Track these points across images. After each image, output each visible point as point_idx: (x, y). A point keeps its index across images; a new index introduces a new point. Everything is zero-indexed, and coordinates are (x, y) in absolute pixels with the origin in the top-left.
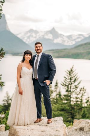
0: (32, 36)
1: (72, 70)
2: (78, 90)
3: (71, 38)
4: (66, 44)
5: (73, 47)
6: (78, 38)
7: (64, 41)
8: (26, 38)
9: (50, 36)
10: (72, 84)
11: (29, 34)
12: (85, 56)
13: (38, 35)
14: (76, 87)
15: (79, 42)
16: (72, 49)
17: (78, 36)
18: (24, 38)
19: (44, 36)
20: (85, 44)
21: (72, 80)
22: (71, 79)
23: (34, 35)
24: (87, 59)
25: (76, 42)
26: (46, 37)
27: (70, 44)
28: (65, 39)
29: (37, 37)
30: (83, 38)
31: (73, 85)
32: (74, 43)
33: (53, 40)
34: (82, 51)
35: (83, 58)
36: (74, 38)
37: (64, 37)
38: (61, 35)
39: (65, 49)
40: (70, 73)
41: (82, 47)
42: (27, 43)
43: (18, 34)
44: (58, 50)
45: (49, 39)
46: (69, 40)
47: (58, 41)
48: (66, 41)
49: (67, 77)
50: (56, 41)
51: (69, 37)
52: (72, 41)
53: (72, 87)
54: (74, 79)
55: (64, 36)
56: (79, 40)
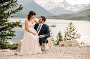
0: (51, 6)
1: (71, 23)
3: (77, 6)
5: (78, 12)
6: (81, 6)
7: (72, 9)
8: (46, 7)
9: (62, 6)
10: (71, 32)
11: (48, 5)
12: (86, 18)
15: (82, 9)
16: (77, 14)
17: (81, 5)
18: (45, 7)
19: (58, 5)
20: (86, 10)
22: (71, 29)
23: (52, 5)
24: (87, 20)
26: (60, 6)
28: (73, 7)
29: (54, 6)
30: (84, 6)
32: (79, 10)
33: (65, 8)
34: (84, 15)
35: (85, 20)
38: (70, 4)
39: (73, 14)
40: (70, 25)
41: (84, 13)
42: (47, 10)
43: (41, 5)
44: (68, 14)
45: (62, 8)
46: (75, 8)
47: (68, 8)
48: (73, 9)
49: (68, 28)
50: (66, 9)
52: (77, 9)
53: (72, 34)
54: (73, 28)
55: (72, 5)
56: (82, 8)
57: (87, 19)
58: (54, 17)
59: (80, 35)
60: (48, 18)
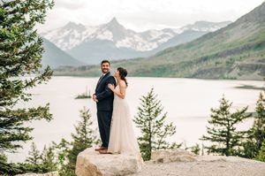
0: (74, 36)
1: (150, 97)
2: (163, 128)
3: (151, 37)
4: (139, 48)
5: (154, 54)
6: (163, 36)
7: (137, 44)
8: (61, 41)
9: (108, 35)
10: (151, 119)
11: (66, 33)
12: (177, 71)
13: (84, 33)
14: (159, 125)
15: (165, 43)
16: (151, 58)
17: (162, 33)
18: (57, 40)
19: (95, 35)
20: (177, 48)
21: (152, 113)
22: (149, 111)
23: (77, 34)
24: (180, 77)
25: (158, 44)
26: (101, 37)
27: (148, 48)
28: (138, 38)
29: (83, 38)
30: (172, 36)
31: (154, 121)
32: (155, 46)
33: (115, 43)
34: (171, 62)
36: (154, 37)
37: (136, 36)
38: (129, 31)
39: (138, 59)
40: (147, 100)
41: (171, 54)
42: (63, 49)
43: (45, 34)
44: (124, 60)
45: (107, 41)
46: (145, 42)
47: (124, 43)
48: (140, 44)
49: (143, 108)
50: (119, 44)
51: (146, 35)
52: (151, 44)
55: (135, 33)
56: (166, 40)
57: (179, 74)
58: (84, 68)
59: (173, 125)
60: (67, 72)
